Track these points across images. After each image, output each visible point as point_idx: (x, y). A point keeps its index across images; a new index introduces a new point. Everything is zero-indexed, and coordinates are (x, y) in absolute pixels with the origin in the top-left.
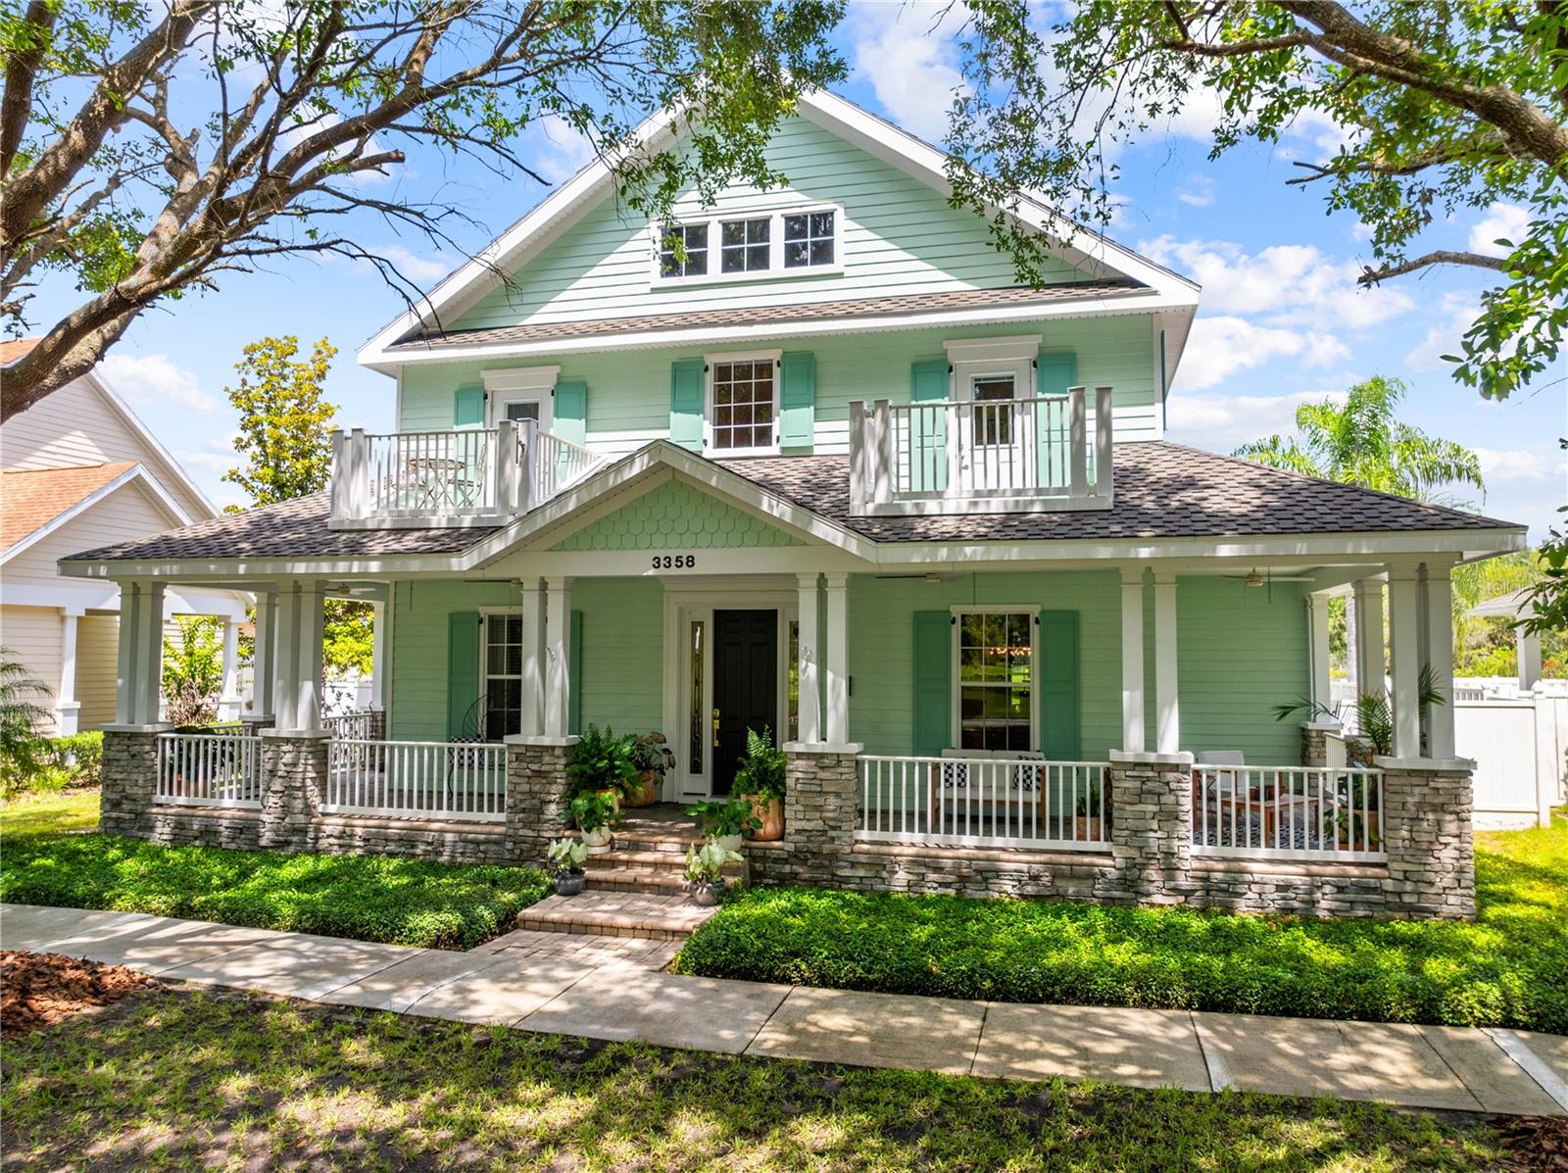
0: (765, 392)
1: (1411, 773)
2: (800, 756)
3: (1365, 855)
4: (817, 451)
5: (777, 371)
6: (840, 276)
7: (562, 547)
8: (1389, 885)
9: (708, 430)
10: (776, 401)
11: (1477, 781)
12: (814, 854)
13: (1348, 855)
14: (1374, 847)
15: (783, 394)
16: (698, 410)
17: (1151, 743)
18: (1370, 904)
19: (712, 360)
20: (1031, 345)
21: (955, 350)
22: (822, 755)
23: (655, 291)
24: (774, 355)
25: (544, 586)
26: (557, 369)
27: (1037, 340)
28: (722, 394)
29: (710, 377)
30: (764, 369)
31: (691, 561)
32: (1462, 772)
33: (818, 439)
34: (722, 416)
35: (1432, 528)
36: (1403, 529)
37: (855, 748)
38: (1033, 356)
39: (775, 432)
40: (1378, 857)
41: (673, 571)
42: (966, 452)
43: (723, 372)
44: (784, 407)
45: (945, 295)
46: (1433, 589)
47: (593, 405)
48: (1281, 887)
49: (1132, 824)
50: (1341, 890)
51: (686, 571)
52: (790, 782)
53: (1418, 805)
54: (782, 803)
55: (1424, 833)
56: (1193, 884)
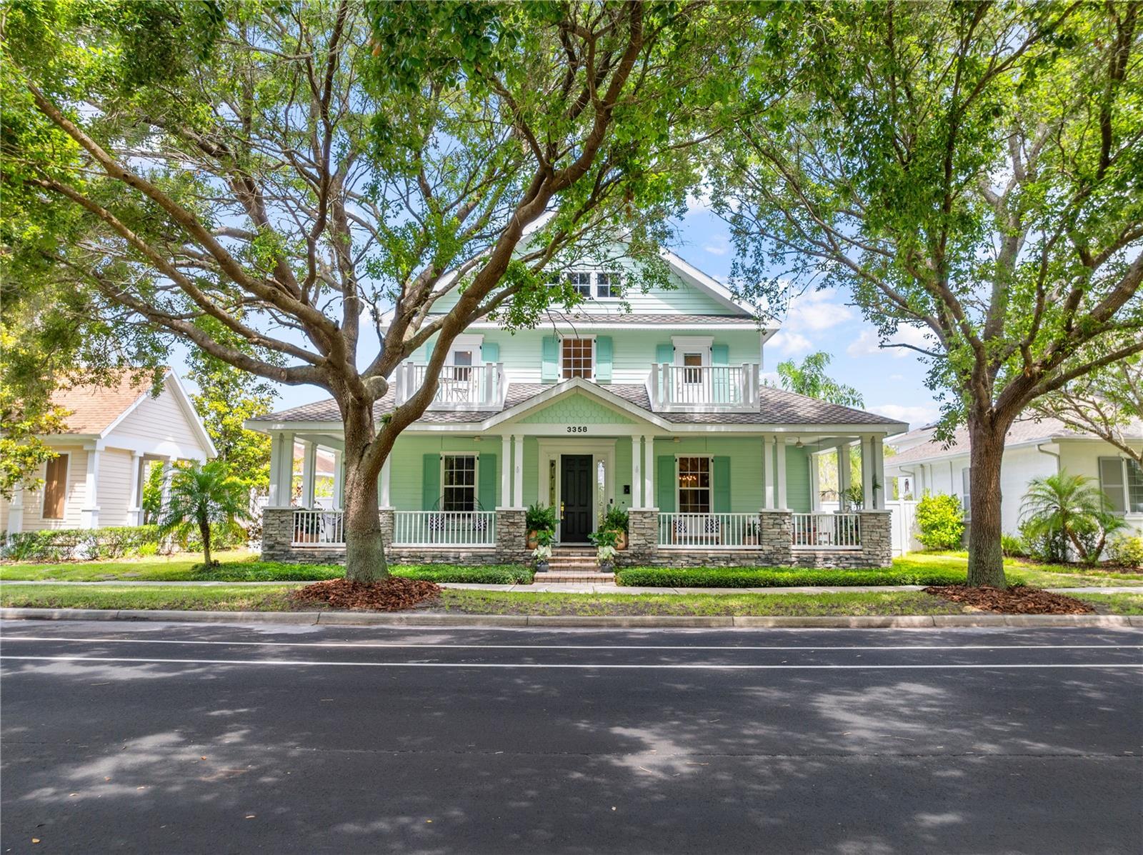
0: (588, 353)
1: (871, 514)
2: (635, 512)
3: (855, 547)
4: (613, 382)
5: (594, 345)
7: (524, 421)
8: (863, 556)
9: (560, 370)
10: (594, 358)
11: (893, 516)
12: (641, 554)
13: (849, 547)
14: (857, 543)
15: (597, 355)
16: (556, 361)
17: (776, 505)
18: (856, 564)
19: (562, 337)
20: (709, 341)
21: (676, 341)
22: (645, 512)
24: (593, 337)
25: (513, 438)
26: (483, 336)
27: (712, 338)
28: (567, 353)
29: (561, 344)
30: (588, 343)
31: (585, 429)
32: (888, 514)
33: (614, 376)
34: (567, 363)
35: (878, 423)
36: (868, 423)
37: (658, 509)
38: (710, 345)
39: (593, 372)
40: (859, 547)
41: (577, 433)
42: (680, 386)
43: (567, 342)
44: (598, 362)
45: (672, 316)
46: (877, 446)
47: (501, 354)
48: (826, 559)
49: (771, 537)
50: (847, 559)
51: (582, 433)
52: (631, 524)
53: (873, 526)
54: (627, 533)
55: (876, 537)
56: (793, 559)
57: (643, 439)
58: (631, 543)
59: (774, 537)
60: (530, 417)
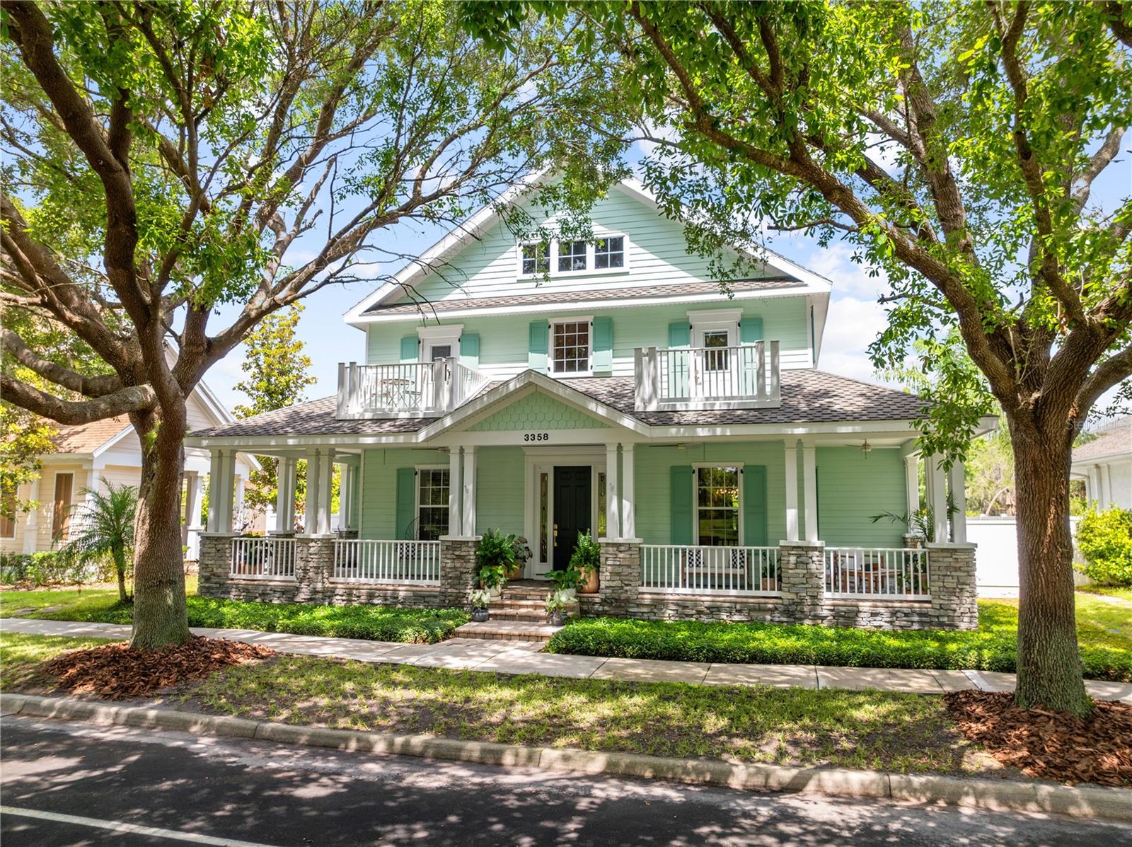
0: (584, 339)
1: (943, 550)
2: (608, 544)
4: (614, 374)
5: (590, 328)
6: (627, 274)
7: (473, 429)
8: (931, 612)
9: (551, 363)
10: (590, 345)
12: (616, 600)
14: (925, 591)
15: (594, 341)
16: (545, 352)
17: (802, 535)
18: (922, 622)
19: (553, 321)
20: (737, 313)
21: (693, 317)
22: (621, 545)
23: (519, 281)
24: (589, 319)
25: (462, 451)
26: (462, 326)
27: (740, 311)
28: (559, 341)
29: (552, 332)
30: (584, 327)
31: (546, 437)
33: (615, 367)
34: (559, 354)
37: (638, 540)
38: (738, 320)
39: (590, 363)
40: (927, 597)
41: (536, 442)
42: (700, 375)
43: (559, 328)
44: (595, 349)
45: (687, 285)
47: (484, 347)
48: (874, 615)
49: (792, 580)
50: (906, 615)
51: (543, 442)
52: (602, 560)
53: (947, 568)
54: (598, 571)
55: (950, 583)
56: (825, 613)
57: (620, 447)
58: (603, 584)
59: (797, 580)
60: (481, 423)
